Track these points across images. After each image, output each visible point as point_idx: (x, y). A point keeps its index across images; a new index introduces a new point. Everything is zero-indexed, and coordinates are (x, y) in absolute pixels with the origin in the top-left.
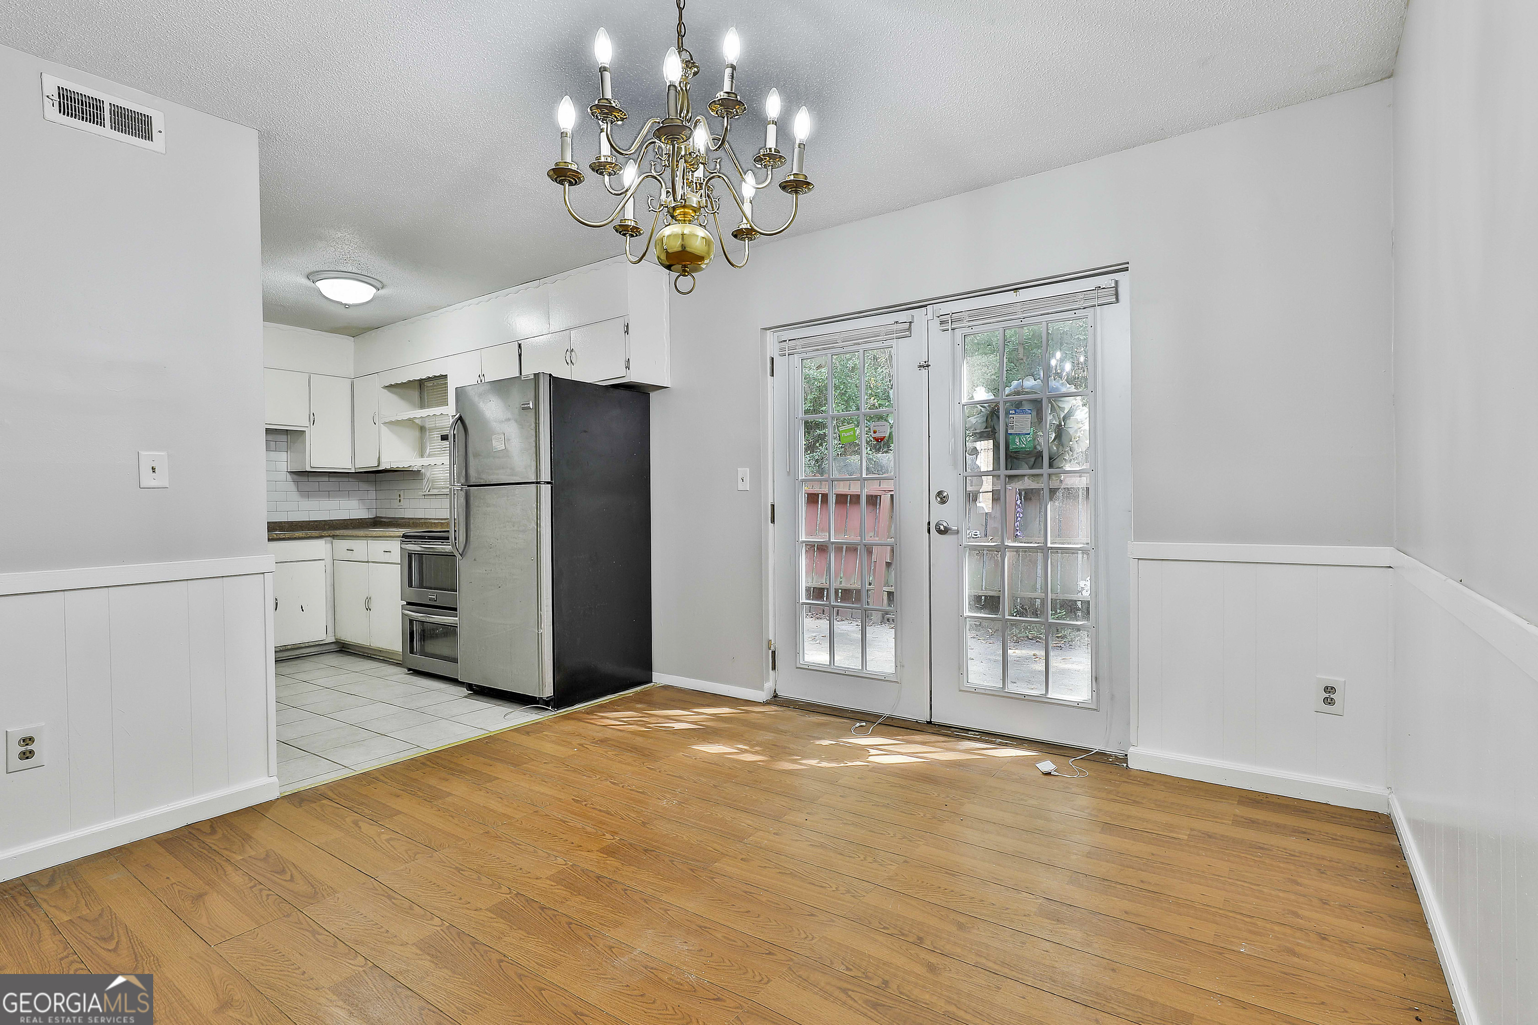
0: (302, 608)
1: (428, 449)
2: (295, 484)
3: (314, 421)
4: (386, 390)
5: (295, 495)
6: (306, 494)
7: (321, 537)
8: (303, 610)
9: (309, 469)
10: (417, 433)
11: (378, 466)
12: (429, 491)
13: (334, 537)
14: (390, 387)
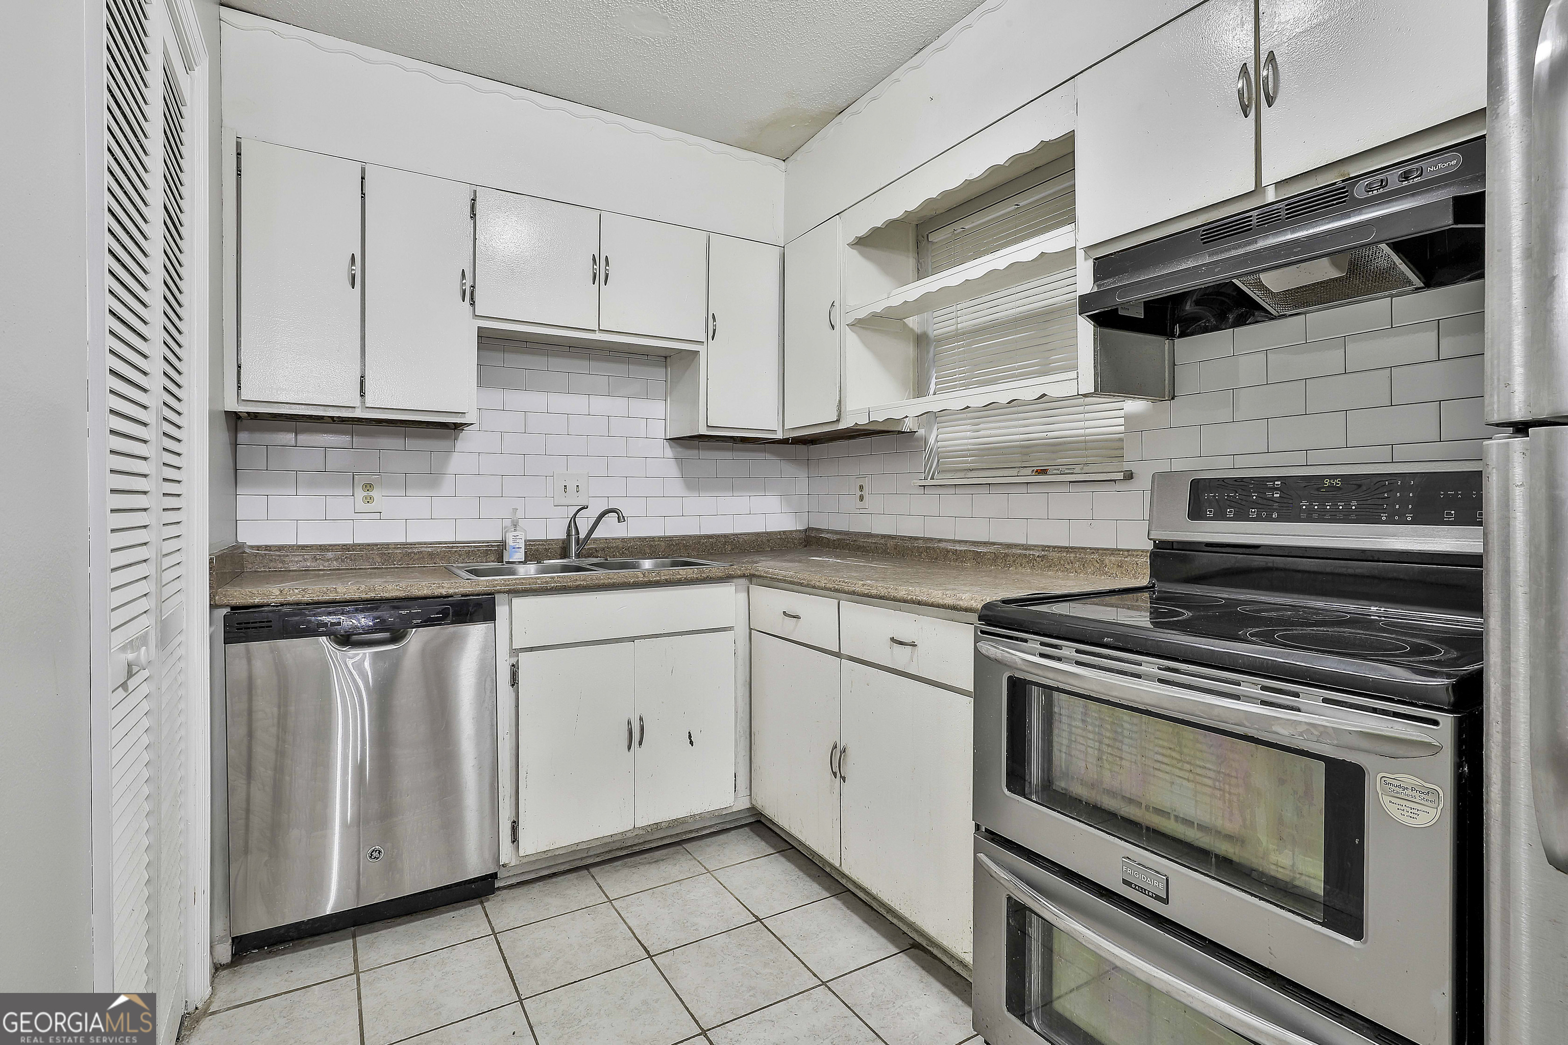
0: (690, 736)
1: (934, 381)
2: (677, 463)
3: (714, 331)
4: (855, 251)
5: (676, 487)
6: (693, 483)
7: (726, 578)
8: (691, 743)
9: (703, 431)
10: (910, 350)
11: (838, 421)
12: (932, 478)
13: (751, 577)
14: (861, 243)
